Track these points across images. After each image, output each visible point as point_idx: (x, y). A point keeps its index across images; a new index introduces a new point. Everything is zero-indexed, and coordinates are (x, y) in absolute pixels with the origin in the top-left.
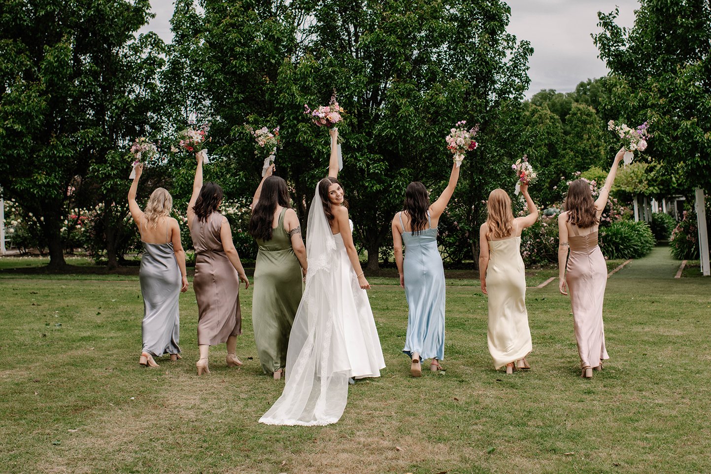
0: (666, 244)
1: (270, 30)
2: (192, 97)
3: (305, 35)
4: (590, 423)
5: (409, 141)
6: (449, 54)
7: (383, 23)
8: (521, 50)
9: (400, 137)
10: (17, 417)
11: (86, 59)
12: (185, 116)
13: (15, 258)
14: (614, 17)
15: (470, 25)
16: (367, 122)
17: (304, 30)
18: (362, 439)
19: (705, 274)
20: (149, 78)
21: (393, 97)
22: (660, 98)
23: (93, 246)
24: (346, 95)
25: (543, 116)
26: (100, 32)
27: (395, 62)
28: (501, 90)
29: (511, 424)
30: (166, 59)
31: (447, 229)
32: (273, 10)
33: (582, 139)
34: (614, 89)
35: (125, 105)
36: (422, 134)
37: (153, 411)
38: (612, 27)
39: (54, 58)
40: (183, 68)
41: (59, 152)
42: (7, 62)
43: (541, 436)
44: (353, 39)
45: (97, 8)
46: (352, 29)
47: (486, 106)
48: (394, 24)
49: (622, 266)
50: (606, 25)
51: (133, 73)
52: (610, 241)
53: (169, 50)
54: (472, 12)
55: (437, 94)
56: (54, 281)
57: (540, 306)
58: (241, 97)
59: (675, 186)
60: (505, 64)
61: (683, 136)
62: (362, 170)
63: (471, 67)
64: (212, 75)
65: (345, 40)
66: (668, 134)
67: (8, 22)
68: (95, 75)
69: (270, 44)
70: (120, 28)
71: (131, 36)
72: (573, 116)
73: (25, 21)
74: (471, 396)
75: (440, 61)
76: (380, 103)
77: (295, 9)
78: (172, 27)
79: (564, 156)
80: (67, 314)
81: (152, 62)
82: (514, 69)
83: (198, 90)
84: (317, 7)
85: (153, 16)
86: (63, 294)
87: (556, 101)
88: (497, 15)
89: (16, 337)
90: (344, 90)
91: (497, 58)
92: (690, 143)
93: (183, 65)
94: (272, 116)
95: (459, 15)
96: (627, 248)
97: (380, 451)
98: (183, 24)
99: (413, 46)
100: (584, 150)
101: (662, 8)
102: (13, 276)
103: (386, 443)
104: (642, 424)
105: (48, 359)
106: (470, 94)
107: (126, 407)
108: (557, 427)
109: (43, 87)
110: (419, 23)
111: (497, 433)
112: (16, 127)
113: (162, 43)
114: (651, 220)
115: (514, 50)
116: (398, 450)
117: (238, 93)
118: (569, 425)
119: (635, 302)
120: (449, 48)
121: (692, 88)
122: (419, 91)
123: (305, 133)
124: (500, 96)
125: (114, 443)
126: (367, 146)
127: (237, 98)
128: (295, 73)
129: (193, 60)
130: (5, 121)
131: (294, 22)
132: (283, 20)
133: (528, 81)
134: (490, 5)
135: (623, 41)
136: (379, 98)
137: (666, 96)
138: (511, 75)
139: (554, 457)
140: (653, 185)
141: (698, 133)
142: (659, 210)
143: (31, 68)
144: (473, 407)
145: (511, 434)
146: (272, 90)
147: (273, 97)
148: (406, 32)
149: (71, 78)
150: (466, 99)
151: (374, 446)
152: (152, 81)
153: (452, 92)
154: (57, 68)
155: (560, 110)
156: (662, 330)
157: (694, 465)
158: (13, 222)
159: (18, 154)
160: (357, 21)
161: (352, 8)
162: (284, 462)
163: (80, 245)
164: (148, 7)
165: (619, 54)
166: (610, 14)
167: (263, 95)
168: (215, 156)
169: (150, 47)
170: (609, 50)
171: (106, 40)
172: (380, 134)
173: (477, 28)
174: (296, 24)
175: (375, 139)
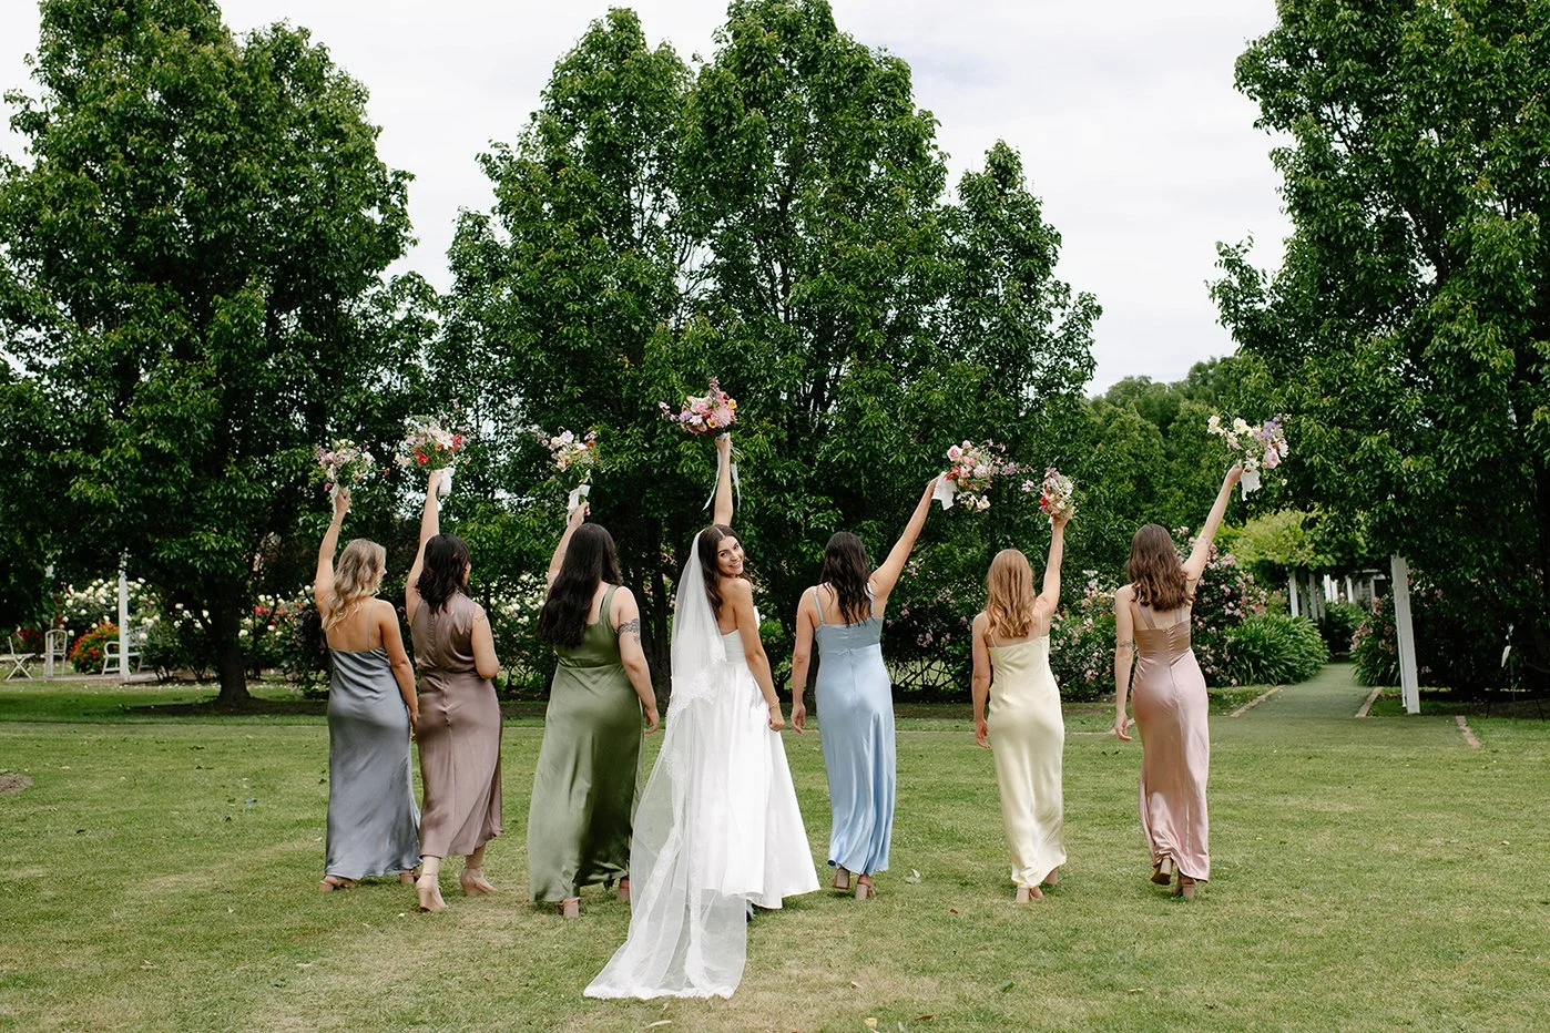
0: (1346, 660)
1: (630, 272)
2: (488, 392)
3: (693, 282)
4: (1176, 945)
5: (879, 472)
6: (952, 316)
7: (833, 261)
8: (1080, 310)
9: (863, 466)
10: (204, 947)
11: (290, 322)
12: (474, 425)
13: (150, 688)
14: (1245, 251)
15: (988, 265)
16: (806, 439)
17: (691, 273)
18: (795, 972)
19: (1410, 711)
20: (408, 356)
21: (851, 394)
22: (1323, 396)
23: (298, 663)
24: (767, 391)
25: (1127, 425)
26: (318, 271)
27: (856, 330)
28: (1044, 381)
29: (1044, 949)
30: (440, 322)
31: (948, 630)
32: (636, 235)
33: (1199, 467)
34: (1244, 380)
35: (364, 405)
36: (903, 459)
37: (439, 934)
38: (1242, 268)
39: (233, 318)
40: (471, 338)
41: (241, 489)
42: (145, 326)
43: (1092, 966)
44: (780, 287)
45: (315, 228)
46: (778, 269)
47: (1018, 408)
48: (854, 263)
49: (1263, 697)
50: (1230, 264)
51: (379, 346)
52: (1244, 651)
53: (444, 306)
54: (991, 241)
55: (928, 389)
56: (229, 728)
57: (1109, 763)
58: (578, 391)
59: (1364, 552)
60: (1051, 335)
61: (1364, 463)
62: (796, 525)
63: (989, 340)
64: (526, 353)
65: (764, 290)
66: (1338, 459)
67: (146, 251)
68: (308, 349)
69: (630, 297)
70: (355, 264)
71: (376, 279)
72: (1181, 425)
73: (179, 249)
74: (980, 906)
75: (936, 328)
76: (829, 404)
77: (675, 232)
78: (450, 264)
79: (1165, 499)
80: (263, 782)
81: (415, 327)
82: (1067, 344)
83: (499, 378)
84: (713, 232)
85: (415, 243)
86: (252, 749)
87: (1152, 397)
88: (1037, 247)
89: (176, 822)
90: (764, 381)
91: (1036, 324)
92: (1378, 476)
93: (470, 332)
94: (635, 427)
95: (968, 247)
96: (1274, 664)
97: (825, 988)
98: (472, 258)
99: (887, 301)
100: (1202, 488)
101: (1328, 236)
102: (152, 720)
103: (834, 978)
104: (1262, 949)
105: (241, 856)
106: (988, 388)
107: (392, 928)
108: (1120, 953)
109: (211, 371)
110: (897, 261)
111: (1019, 962)
112: (162, 444)
113: (433, 291)
114: (1323, 615)
115: (1068, 310)
116: (854, 987)
117: (573, 385)
118: (1140, 950)
119: (1279, 757)
120: (952, 305)
121: (1381, 378)
122: (898, 382)
123: (693, 459)
124: (1041, 391)
125: (377, 983)
126: (805, 481)
127: (570, 394)
128: (675, 350)
129: (490, 326)
130: (139, 434)
131: (673, 257)
132: (653, 253)
133: (1091, 365)
134: (1024, 228)
135: (1261, 293)
136: (826, 394)
137: (1336, 393)
138: (1062, 355)
139: (1111, 996)
140: (1324, 552)
141: (1392, 458)
142: (1340, 598)
143: (188, 336)
144: (982, 923)
145: (1042, 963)
146: (635, 380)
147: (636, 392)
148: (875, 277)
149: (263, 355)
150: (981, 397)
151: (814, 981)
152: (414, 362)
153: (956, 384)
154: (238, 336)
155: (1160, 414)
156: (1319, 804)
157: (1338, 1006)
158: (145, 620)
159: (165, 495)
160: (786, 256)
161: (778, 234)
162: (666, 1006)
163: (272, 662)
164: (407, 227)
165: (1254, 318)
166: (1238, 246)
167: (618, 387)
168: (530, 499)
169: (410, 299)
170: (1237, 310)
171: (329, 286)
172: (827, 461)
173: (1001, 271)
174: (676, 261)
175: (818, 468)
